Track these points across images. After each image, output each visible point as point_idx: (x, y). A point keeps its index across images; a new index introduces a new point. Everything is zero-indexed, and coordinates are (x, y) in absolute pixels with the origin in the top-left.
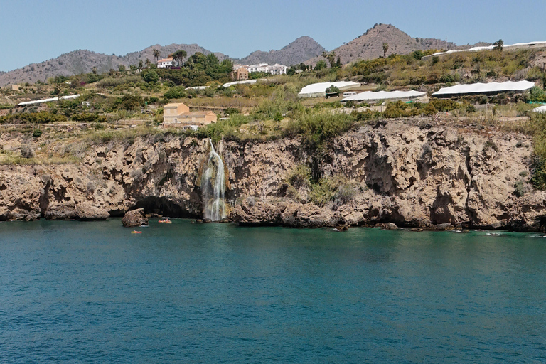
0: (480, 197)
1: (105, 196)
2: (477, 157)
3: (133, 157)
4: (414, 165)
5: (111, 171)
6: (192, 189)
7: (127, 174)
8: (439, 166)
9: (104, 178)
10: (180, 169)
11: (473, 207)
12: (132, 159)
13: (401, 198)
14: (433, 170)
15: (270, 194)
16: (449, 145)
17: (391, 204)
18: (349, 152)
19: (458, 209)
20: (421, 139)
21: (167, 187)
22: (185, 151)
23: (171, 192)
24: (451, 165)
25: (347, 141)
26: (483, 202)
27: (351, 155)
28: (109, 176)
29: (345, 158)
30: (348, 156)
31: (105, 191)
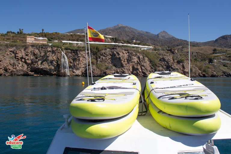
0: (146, 69)
1: (20, 67)
2: (142, 59)
3: (29, 53)
4: (126, 60)
5: (20, 58)
6: (56, 65)
7: (28, 59)
8: (133, 61)
9: (17, 61)
10: (50, 58)
11: (144, 71)
12: (29, 54)
13: (124, 69)
14: (131, 62)
15: (83, 68)
16: (134, 55)
17: (121, 70)
18: (105, 56)
19: (140, 72)
20: (126, 53)
21: (43, 64)
22: (53, 52)
23: (45, 66)
24: (135, 60)
25: (104, 53)
26: (147, 70)
27: (106, 57)
28: (19, 60)
29: (104, 57)
30: (105, 57)
31: (20, 65)
